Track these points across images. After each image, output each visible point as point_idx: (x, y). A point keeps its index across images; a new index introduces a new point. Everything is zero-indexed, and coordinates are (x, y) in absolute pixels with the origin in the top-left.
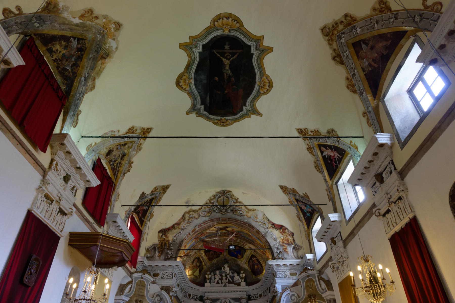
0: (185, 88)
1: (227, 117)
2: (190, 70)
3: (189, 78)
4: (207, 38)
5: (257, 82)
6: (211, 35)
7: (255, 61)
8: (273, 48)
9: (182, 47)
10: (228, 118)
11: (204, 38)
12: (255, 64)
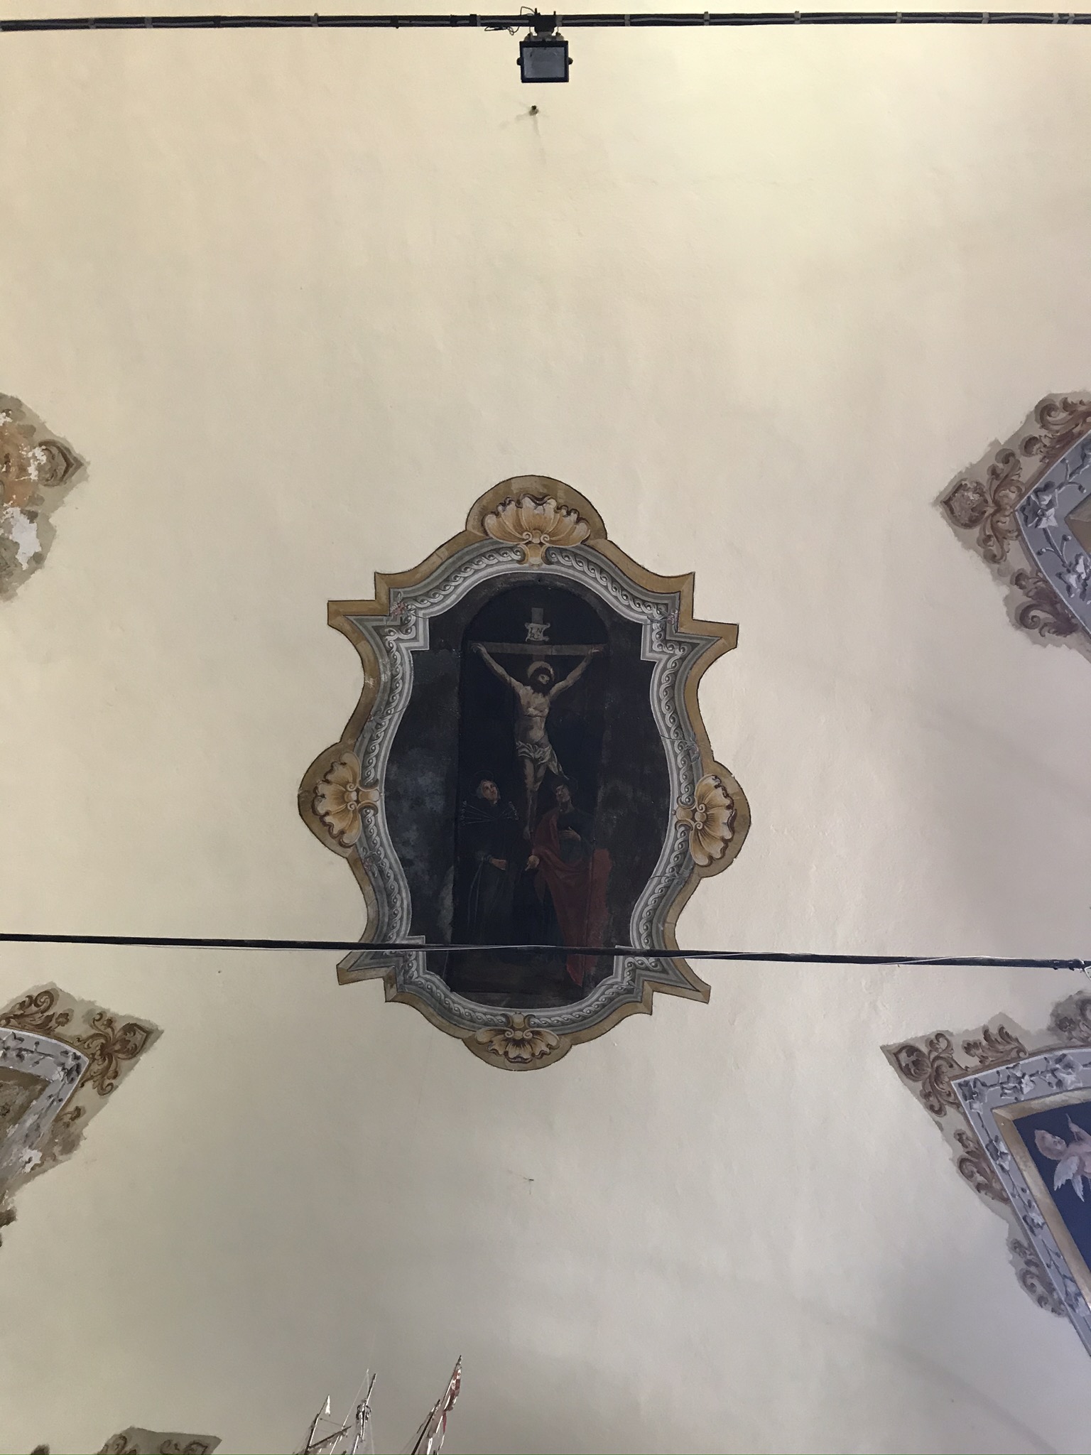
0: (342, 832)
1: (537, 1012)
2: (371, 740)
3: (364, 778)
4: (450, 589)
5: (676, 806)
6: (469, 572)
7: (660, 701)
8: (737, 626)
9: (340, 620)
10: (543, 1015)
11: (438, 587)
12: (663, 716)
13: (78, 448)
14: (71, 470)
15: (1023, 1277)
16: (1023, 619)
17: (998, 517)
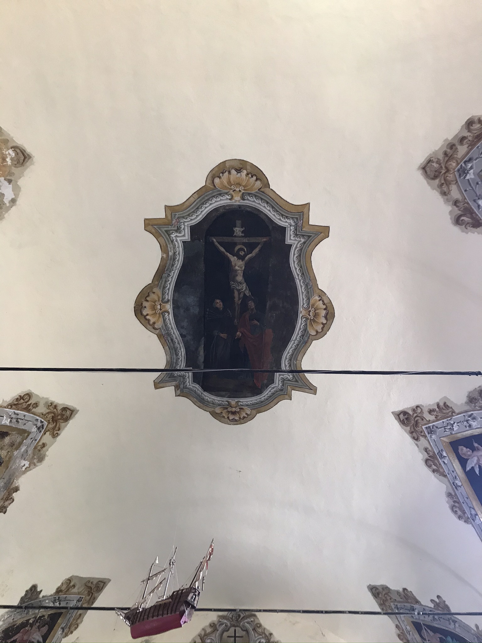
0: (154, 323)
1: (241, 400)
2: (166, 282)
3: (163, 299)
4: (199, 213)
5: (301, 309)
6: (208, 205)
7: (294, 262)
8: (329, 227)
9: (150, 228)
10: (244, 401)
11: (193, 212)
12: (296, 269)
13: (29, 149)
14: (26, 160)
15: (452, 508)
16: (458, 221)
17: (447, 174)
